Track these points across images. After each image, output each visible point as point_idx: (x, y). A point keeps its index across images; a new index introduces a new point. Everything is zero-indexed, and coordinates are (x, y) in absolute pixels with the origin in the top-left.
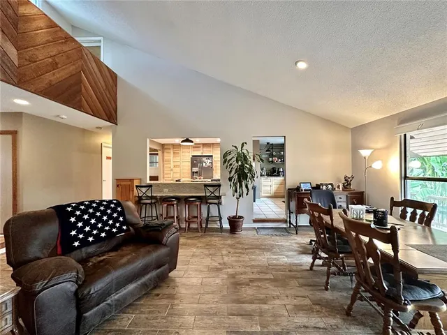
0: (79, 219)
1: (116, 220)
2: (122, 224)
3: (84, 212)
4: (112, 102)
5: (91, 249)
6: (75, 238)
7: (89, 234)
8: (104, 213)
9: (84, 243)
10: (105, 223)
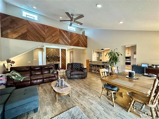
0: (74, 65)
1: (79, 66)
2: (80, 67)
3: (75, 64)
4: (86, 43)
5: (75, 70)
6: (73, 68)
7: (75, 68)
8: (77, 65)
9: (74, 69)
10: (77, 67)
